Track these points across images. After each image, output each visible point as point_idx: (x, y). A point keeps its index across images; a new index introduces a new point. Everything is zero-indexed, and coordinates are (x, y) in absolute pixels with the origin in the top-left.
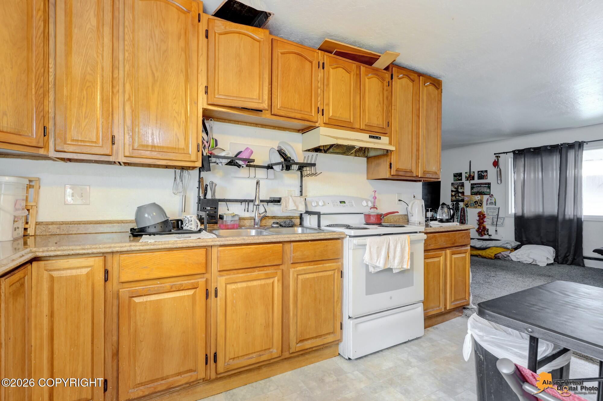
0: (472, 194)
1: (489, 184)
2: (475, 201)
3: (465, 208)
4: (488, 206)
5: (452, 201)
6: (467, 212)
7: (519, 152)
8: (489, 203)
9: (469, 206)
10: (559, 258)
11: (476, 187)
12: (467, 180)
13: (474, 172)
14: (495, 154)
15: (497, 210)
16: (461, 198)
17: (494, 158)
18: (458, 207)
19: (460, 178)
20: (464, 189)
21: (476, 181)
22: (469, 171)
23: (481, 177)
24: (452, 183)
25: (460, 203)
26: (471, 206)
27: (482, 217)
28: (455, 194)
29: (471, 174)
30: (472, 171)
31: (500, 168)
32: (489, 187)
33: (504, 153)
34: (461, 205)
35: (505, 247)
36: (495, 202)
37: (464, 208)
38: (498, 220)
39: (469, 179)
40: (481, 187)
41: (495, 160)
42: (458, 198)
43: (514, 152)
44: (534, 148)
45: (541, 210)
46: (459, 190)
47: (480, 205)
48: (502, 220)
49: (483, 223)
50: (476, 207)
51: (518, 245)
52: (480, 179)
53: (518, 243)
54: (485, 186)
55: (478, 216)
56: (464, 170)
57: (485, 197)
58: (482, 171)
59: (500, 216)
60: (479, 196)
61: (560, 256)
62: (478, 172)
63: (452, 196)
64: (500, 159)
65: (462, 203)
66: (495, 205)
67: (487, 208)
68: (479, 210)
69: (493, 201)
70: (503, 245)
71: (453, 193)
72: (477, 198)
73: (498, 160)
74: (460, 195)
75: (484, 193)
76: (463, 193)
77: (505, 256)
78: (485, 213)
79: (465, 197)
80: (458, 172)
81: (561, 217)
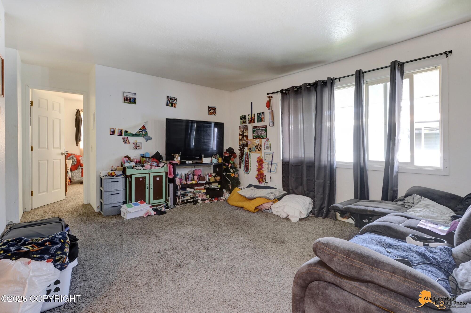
0: (254, 138)
1: (266, 127)
2: (256, 145)
3: (249, 153)
4: (265, 151)
5: (239, 146)
6: (250, 157)
7: (286, 91)
8: (266, 147)
9: (252, 151)
10: (315, 210)
11: (257, 130)
12: (250, 123)
13: (255, 114)
14: (268, 94)
15: (272, 154)
16: (246, 142)
17: (267, 99)
18: (244, 152)
19: (245, 121)
20: (248, 132)
21: (257, 124)
22: (251, 114)
23: (260, 120)
24: (240, 126)
25: (245, 147)
26: (253, 151)
27: (260, 162)
28: (242, 138)
29: (252, 117)
30: (253, 113)
31: (272, 109)
32: (266, 131)
33: (275, 93)
34: (246, 149)
35: (268, 198)
36: (270, 147)
37: (247, 153)
38: (272, 166)
39: (251, 122)
40: (260, 130)
41: (268, 100)
42: (243, 142)
43: (281, 91)
44: (297, 87)
45: (303, 156)
46: (244, 133)
47: (260, 149)
48: (275, 166)
49: (261, 169)
50: (256, 152)
51: (285, 193)
52: (259, 122)
53: (285, 192)
54: (263, 130)
55: (258, 162)
56: (247, 113)
57: (264, 141)
58: (260, 113)
59: (274, 162)
60: (258, 140)
61: (316, 209)
62: (258, 114)
63: (240, 140)
64: (272, 100)
65: (247, 147)
66: (270, 150)
67: (265, 153)
68: (258, 155)
69: (269, 146)
70: (266, 196)
71: (241, 137)
72: (257, 141)
73: (270, 100)
74: (245, 138)
75: (262, 137)
76: (247, 137)
77: (267, 208)
78: (263, 159)
79: (249, 142)
80: (243, 115)
81: (316, 164)
